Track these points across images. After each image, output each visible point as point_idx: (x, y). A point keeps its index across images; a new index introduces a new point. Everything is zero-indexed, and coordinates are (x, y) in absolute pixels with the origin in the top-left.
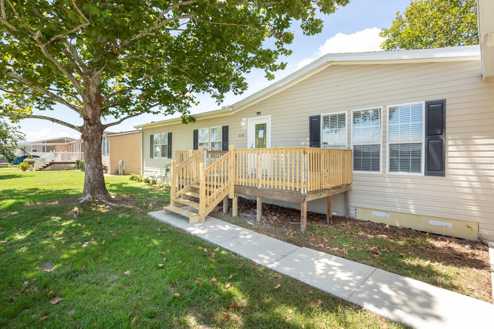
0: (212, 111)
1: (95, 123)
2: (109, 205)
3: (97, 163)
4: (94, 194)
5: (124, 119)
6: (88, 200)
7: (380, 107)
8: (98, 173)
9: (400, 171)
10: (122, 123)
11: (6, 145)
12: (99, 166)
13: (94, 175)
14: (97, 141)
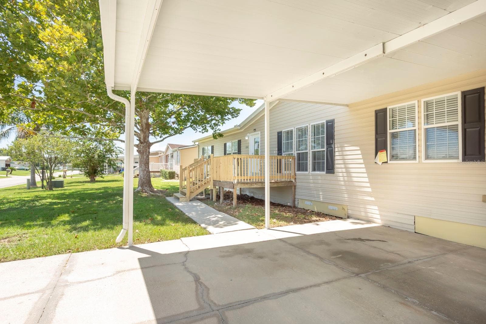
0: (230, 129)
1: (145, 142)
2: (149, 193)
3: (146, 168)
4: (143, 187)
5: (166, 138)
6: (139, 190)
7: (307, 125)
8: (146, 174)
9: (317, 171)
10: (164, 140)
11: (112, 158)
12: (146, 169)
13: (143, 175)
14: (146, 153)
